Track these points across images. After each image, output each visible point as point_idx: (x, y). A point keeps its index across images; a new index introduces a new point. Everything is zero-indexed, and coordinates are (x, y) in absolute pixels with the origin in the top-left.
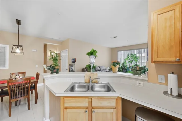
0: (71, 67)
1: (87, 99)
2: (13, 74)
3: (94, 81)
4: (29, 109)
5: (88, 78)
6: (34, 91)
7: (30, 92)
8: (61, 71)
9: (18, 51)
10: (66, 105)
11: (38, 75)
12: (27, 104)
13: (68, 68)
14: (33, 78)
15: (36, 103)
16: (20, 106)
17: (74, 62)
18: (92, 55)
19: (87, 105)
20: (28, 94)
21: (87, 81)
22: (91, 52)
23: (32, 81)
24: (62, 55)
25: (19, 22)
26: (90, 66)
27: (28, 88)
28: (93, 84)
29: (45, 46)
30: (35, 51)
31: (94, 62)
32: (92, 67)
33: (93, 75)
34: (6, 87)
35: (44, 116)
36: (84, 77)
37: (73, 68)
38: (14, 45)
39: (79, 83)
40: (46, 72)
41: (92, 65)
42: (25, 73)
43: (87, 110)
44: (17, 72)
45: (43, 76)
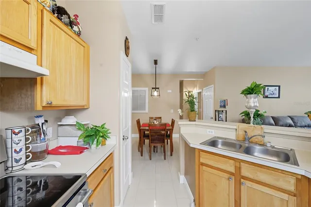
0: (219, 114)
1: (232, 162)
2: (152, 118)
3: (253, 139)
4: (165, 159)
5: (241, 133)
6: (169, 140)
7: (166, 140)
8: (203, 119)
9: (155, 93)
10: (202, 160)
11: (173, 122)
12: (163, 154)
13: (213, 116)
14: (168, 125)
15: (171, 155)
16: (157, 154)
17: (224, 107)
18: (250, 93)
19: (232, 170)
20: (164, 142)
21: (241, 138)
22: (249, 88)
23: (167, 128)
24: (204, 94)
25: (156, 62)
26: (247, 114)
27: (164, 135)
28: (251, 145)
29: (181, 83)
30: (170, 91)
31: (257, 107)
32: (252, 116)
33: (253, 129)
34: (148, 130)
35: (179, 170)
36: (235, 131)
37: (223, 116)
38: (153, 88)
39: (225, 139)
40: (182, 119)
41: (252, 112)
42: (160, 118)
43: (233, 178)
44: (154, 116)
45: (178, 122)
